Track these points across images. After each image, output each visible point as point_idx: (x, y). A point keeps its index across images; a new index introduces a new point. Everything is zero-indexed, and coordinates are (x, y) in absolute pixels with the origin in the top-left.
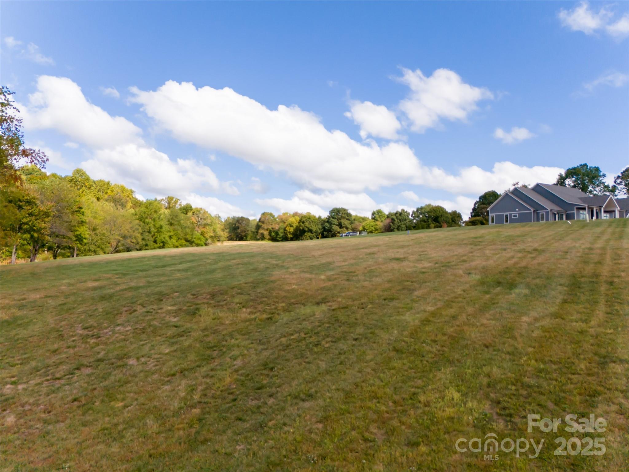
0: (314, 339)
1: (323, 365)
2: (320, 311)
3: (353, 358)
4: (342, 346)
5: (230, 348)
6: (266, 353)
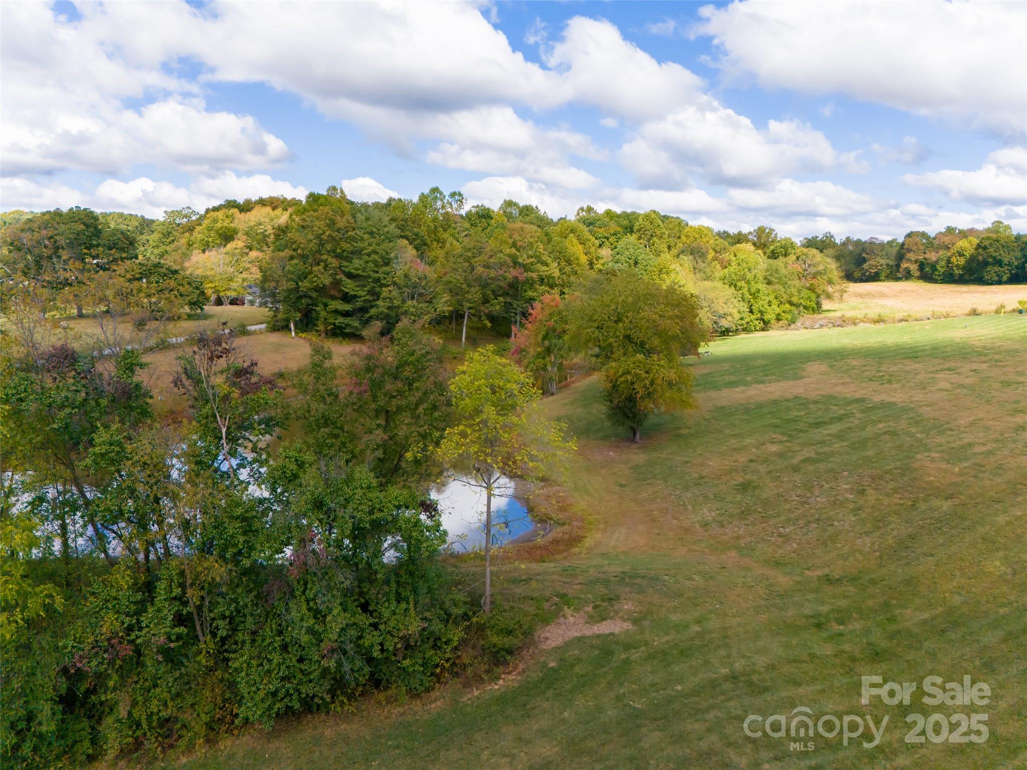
0: (939, 525)
1: (941, 541)
2: (947, 506)
3: (958, 539)
4: (954, 532)
5: (890, 523)
6: (910, 530)
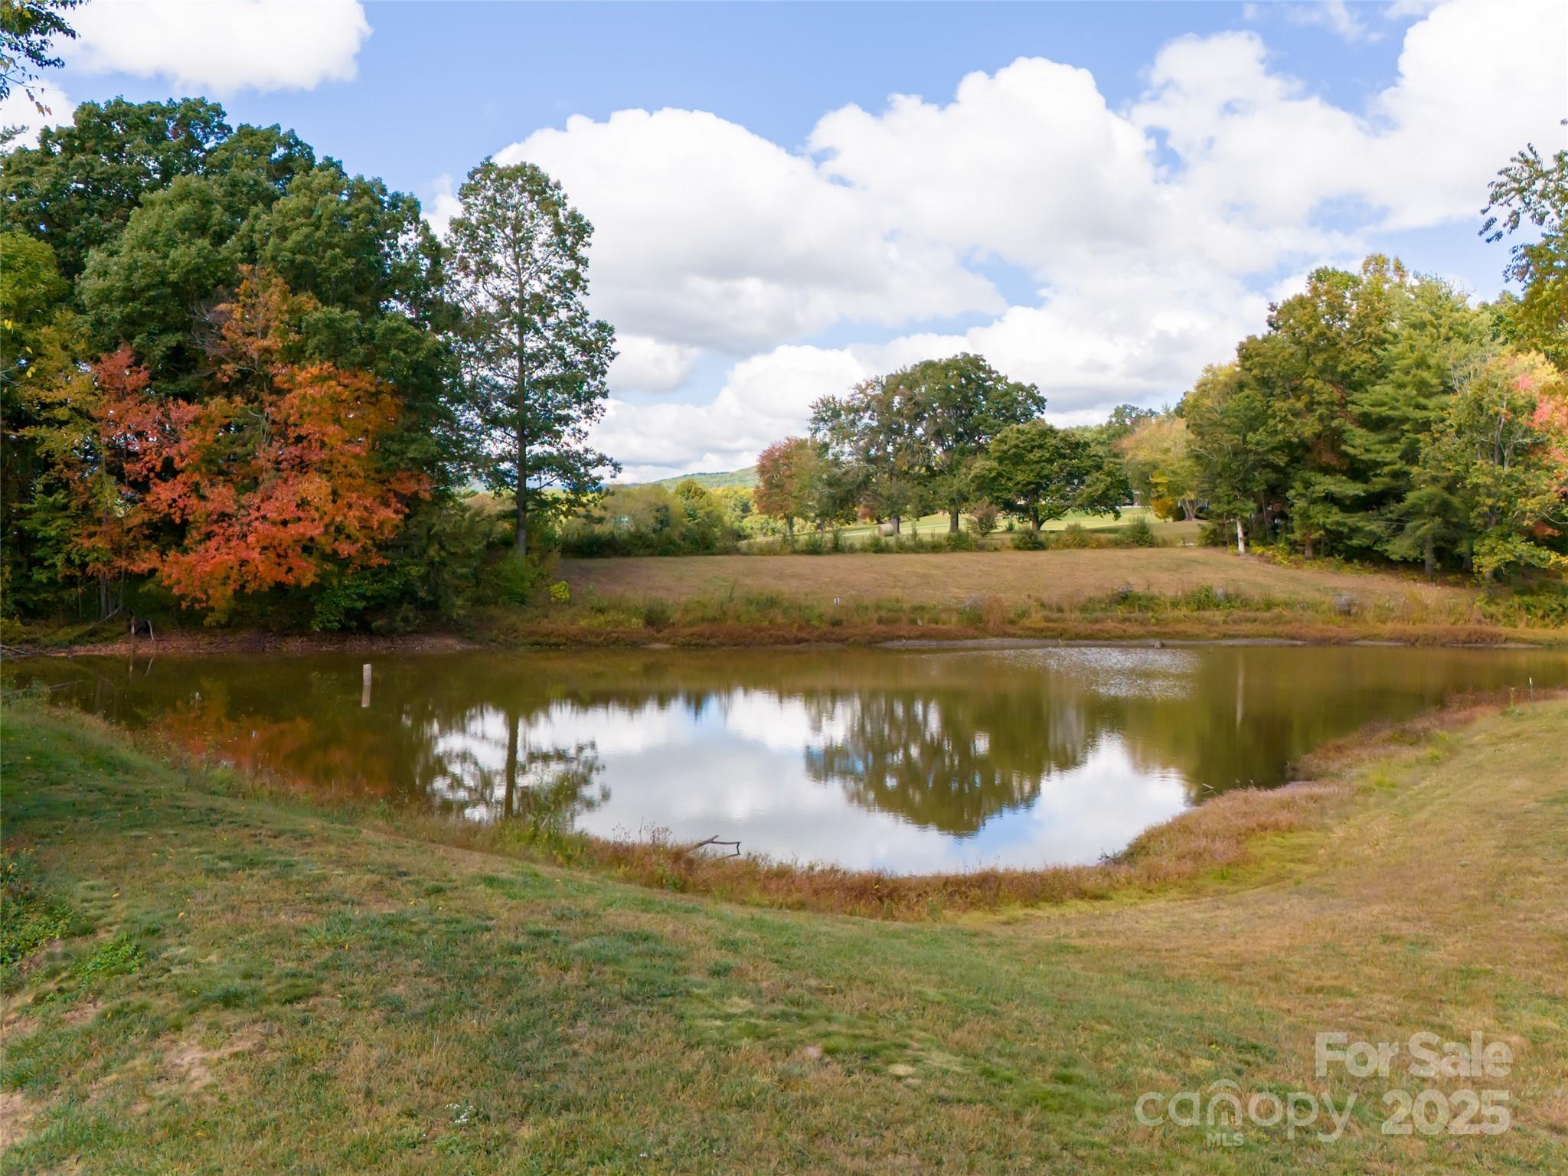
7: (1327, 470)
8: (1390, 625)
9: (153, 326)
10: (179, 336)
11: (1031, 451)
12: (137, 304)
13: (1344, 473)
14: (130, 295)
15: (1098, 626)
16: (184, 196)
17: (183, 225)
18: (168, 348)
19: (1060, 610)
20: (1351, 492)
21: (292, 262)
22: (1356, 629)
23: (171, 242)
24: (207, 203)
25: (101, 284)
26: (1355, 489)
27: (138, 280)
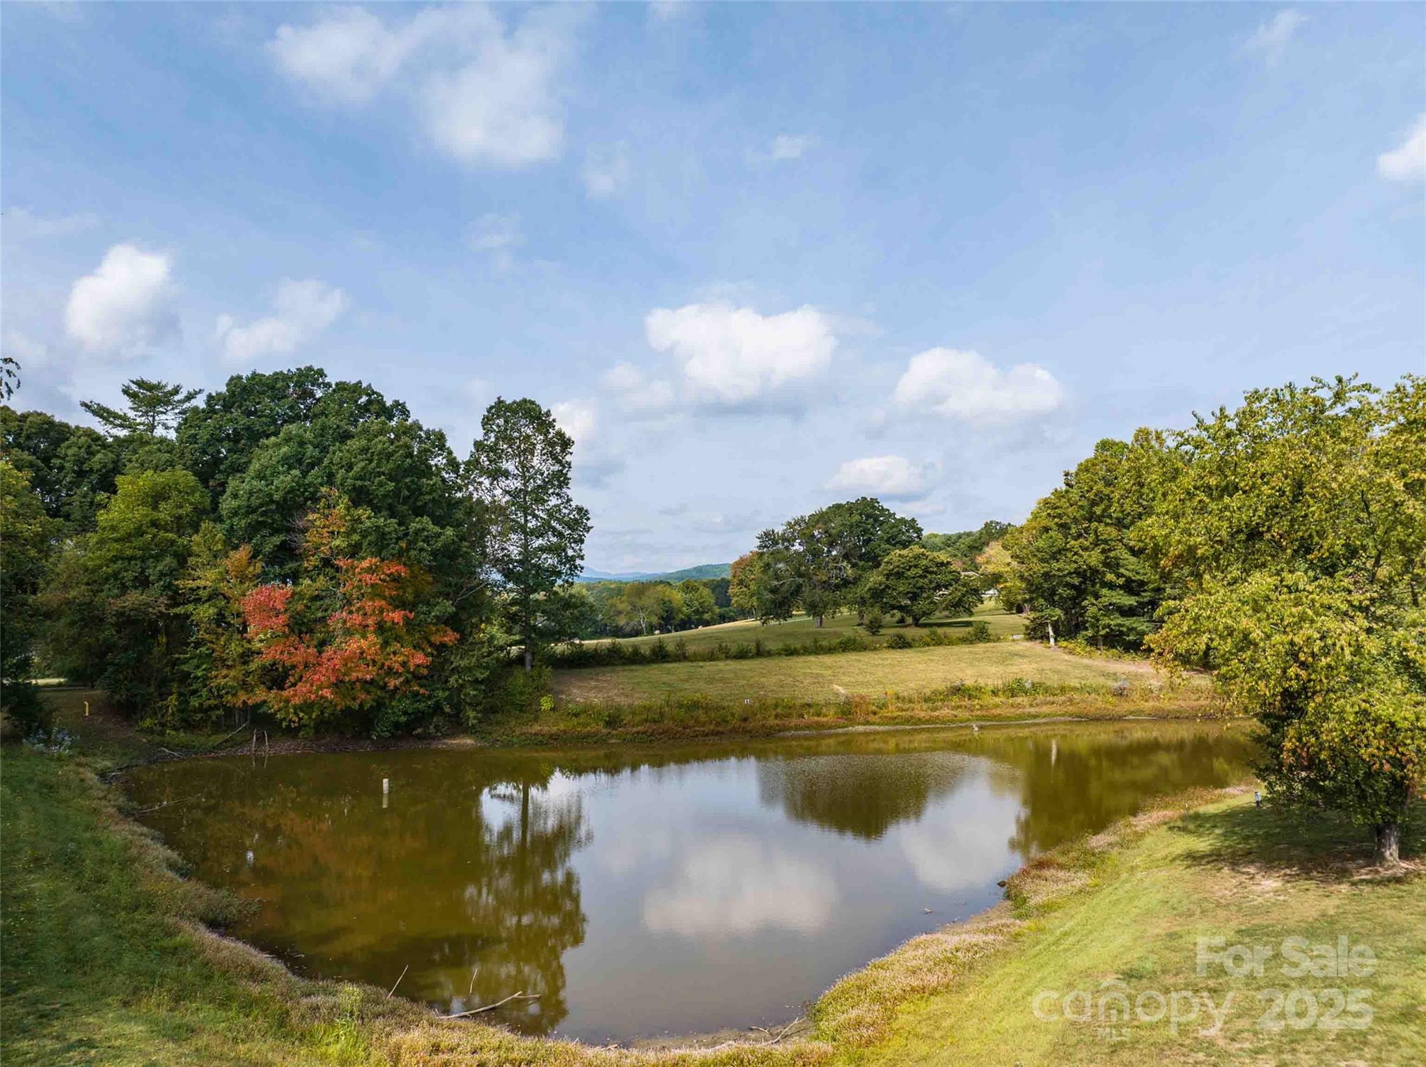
7: (1111, 586)
8: (1151, 704)
9: (265, 532)
10: (282, 537)
11: (909, 570)
12: (254, 516)
13: (1121, 587)
14: (251, 510)
15: (937, 713)
16: (288, 440)
17: (285, 460)
18: (275, 546)
19: (910, 701)
20: (1128, 603)
21: (354, 485)
22: (1125, 706)
23: (275, 474)
24: (302, 444)
25: (235, 503)
26: (1130, 601)
27: (255, 502)
